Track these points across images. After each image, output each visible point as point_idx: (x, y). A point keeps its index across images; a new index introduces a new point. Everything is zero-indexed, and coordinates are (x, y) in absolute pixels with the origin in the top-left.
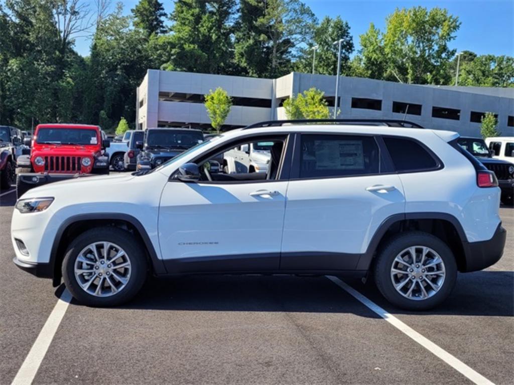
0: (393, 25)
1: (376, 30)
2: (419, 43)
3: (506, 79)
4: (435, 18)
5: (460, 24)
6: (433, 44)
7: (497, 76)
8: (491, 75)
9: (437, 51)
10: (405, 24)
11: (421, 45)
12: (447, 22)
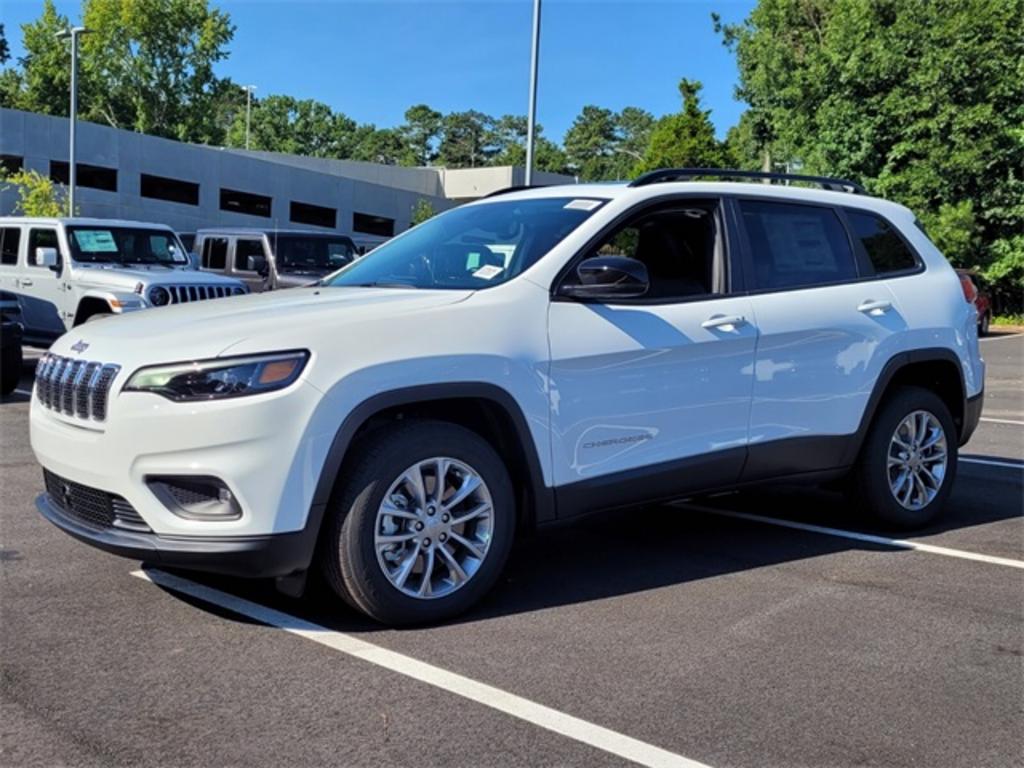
0: (98, 11)
1: (60, 17)
2: (153, 58)
3: (317, 143)
4: (186, 9)
5: (235, 28)
6: (184, 62)
7: (300, 137)
8: (292, 135)
9: (194, 78)
10: (126, 14)
11: (158, 61)
12: (209, 21)
